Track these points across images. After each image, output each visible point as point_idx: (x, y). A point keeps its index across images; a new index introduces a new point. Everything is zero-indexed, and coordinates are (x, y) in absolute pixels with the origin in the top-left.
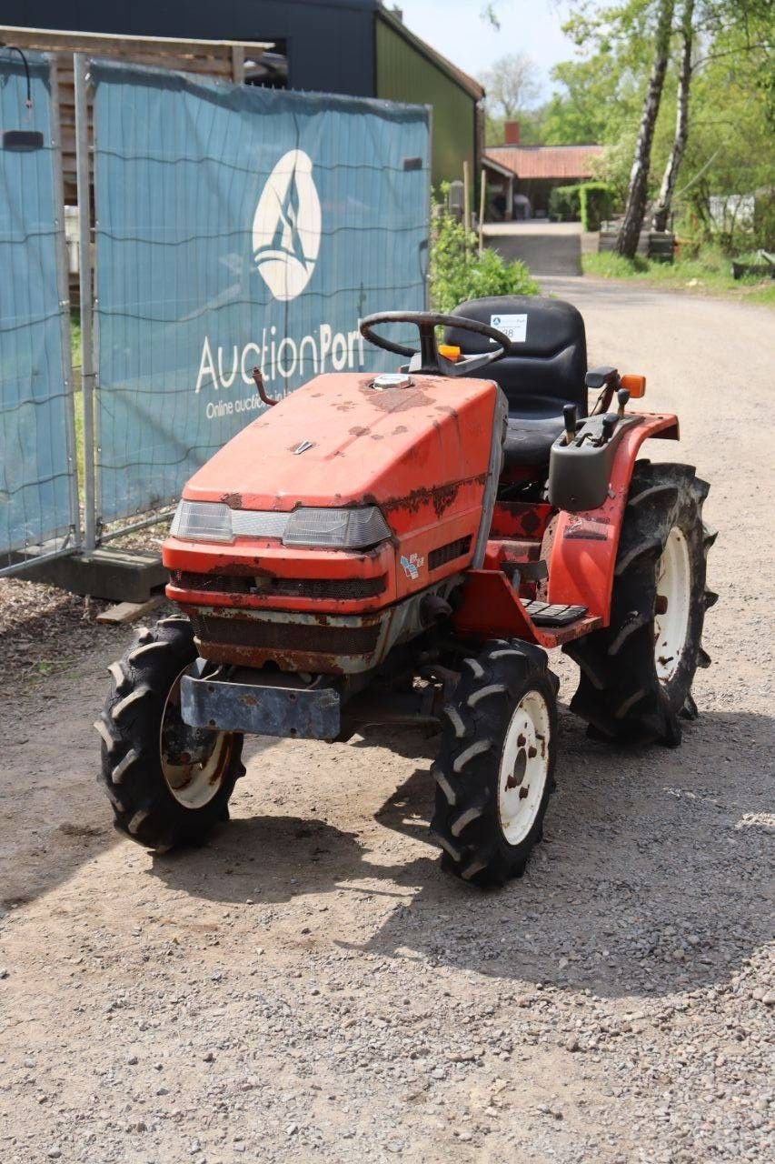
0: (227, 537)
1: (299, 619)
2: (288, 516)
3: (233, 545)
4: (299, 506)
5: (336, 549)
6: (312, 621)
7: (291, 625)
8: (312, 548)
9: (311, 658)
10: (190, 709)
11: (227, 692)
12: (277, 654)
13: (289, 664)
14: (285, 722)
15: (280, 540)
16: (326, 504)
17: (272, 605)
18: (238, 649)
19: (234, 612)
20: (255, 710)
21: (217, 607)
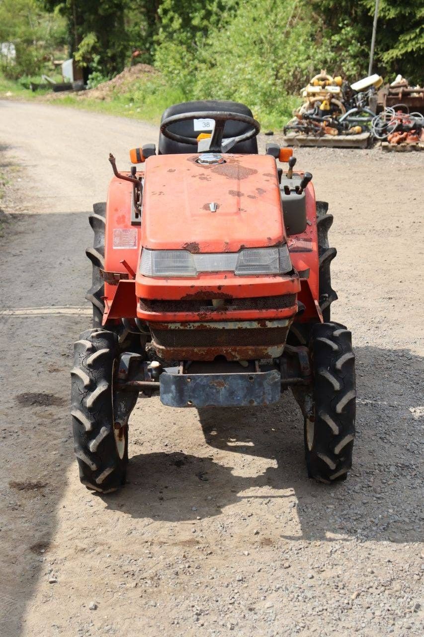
0: (194, 274)
1: (246, 325)
2: (236, 255)
3: (198, 278)
4: (242, 248)
5: (275, 275)
6: (255, 325)
7: (240, 329)
8: (258, 276)
9: (250, 350)
10: (171, 395)
11: (201, 381)
12: (224, 350)
13: (234, 356)
14: (245, 397)
15: (233, 272)
16: (262, 245)
17: (230, 317)
18: (196, 350)
19: (197, 325)
20: (223, 391)
21: (183, 323)
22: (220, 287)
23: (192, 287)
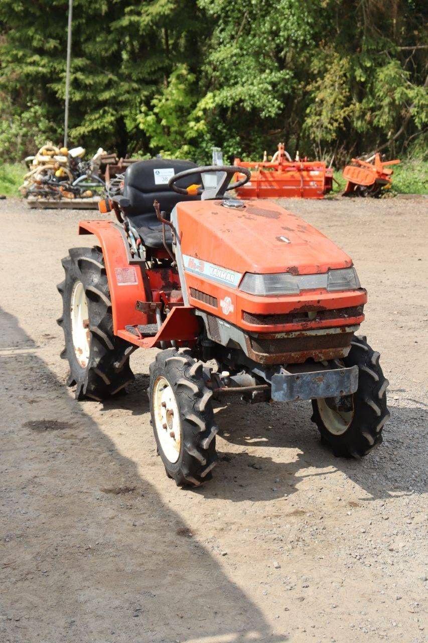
0: (298, 292)
1: (332, 331)
2: (326, 276)
3: (301, 294)
4: (329, 269)
5: (354, 290)
6: (338, 331)
7: (328, 335)
8: (343, 291)
9: (331, 352)
11: (307, 378)
12: (314, 353)
13: (320, 358)
14: (337, 388)
15: (325, 289)
16: (342, 267)
17: (324, 325)
18: (293, 354)
19: (298, 333)
20: (322, 385)
21: (288, 332)
22: (319, 301)
23: (299, 302)
